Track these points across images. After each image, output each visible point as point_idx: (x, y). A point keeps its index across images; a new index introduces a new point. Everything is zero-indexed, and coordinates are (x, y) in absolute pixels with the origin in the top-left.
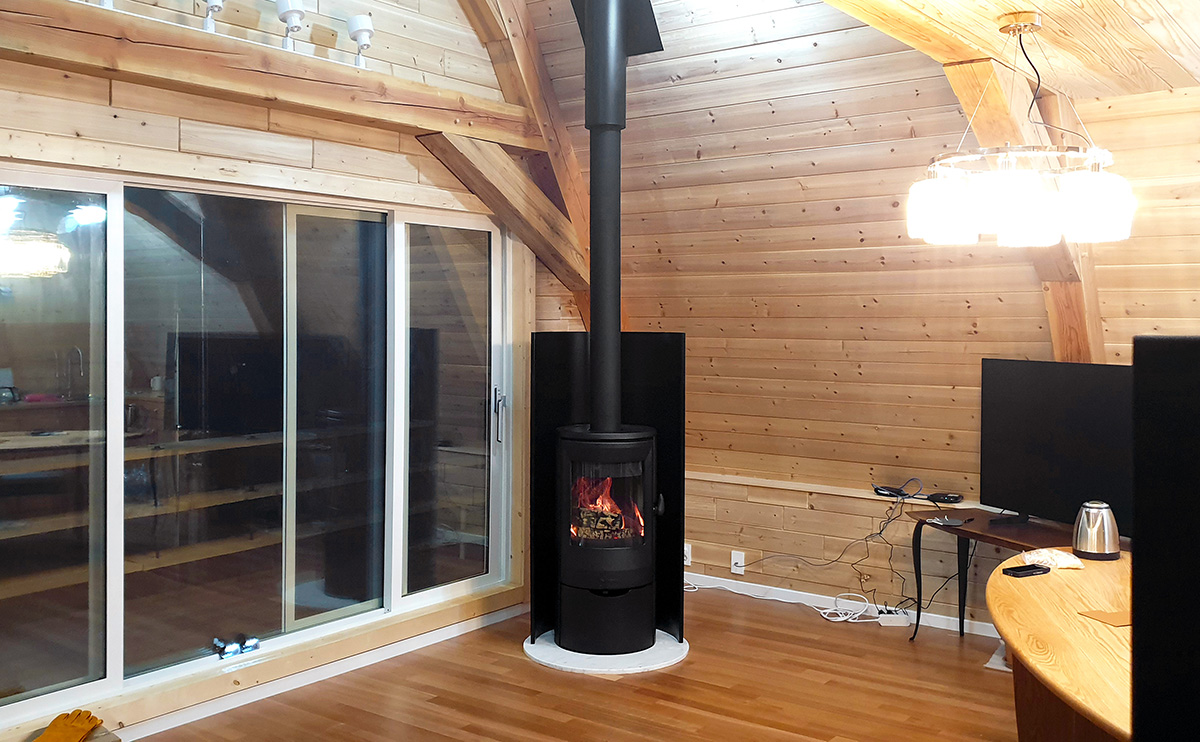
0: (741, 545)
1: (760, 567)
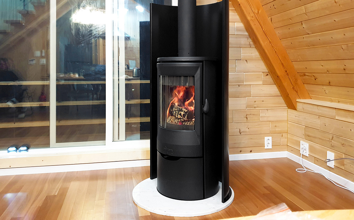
0: (332, 148)
1: (342, 165)
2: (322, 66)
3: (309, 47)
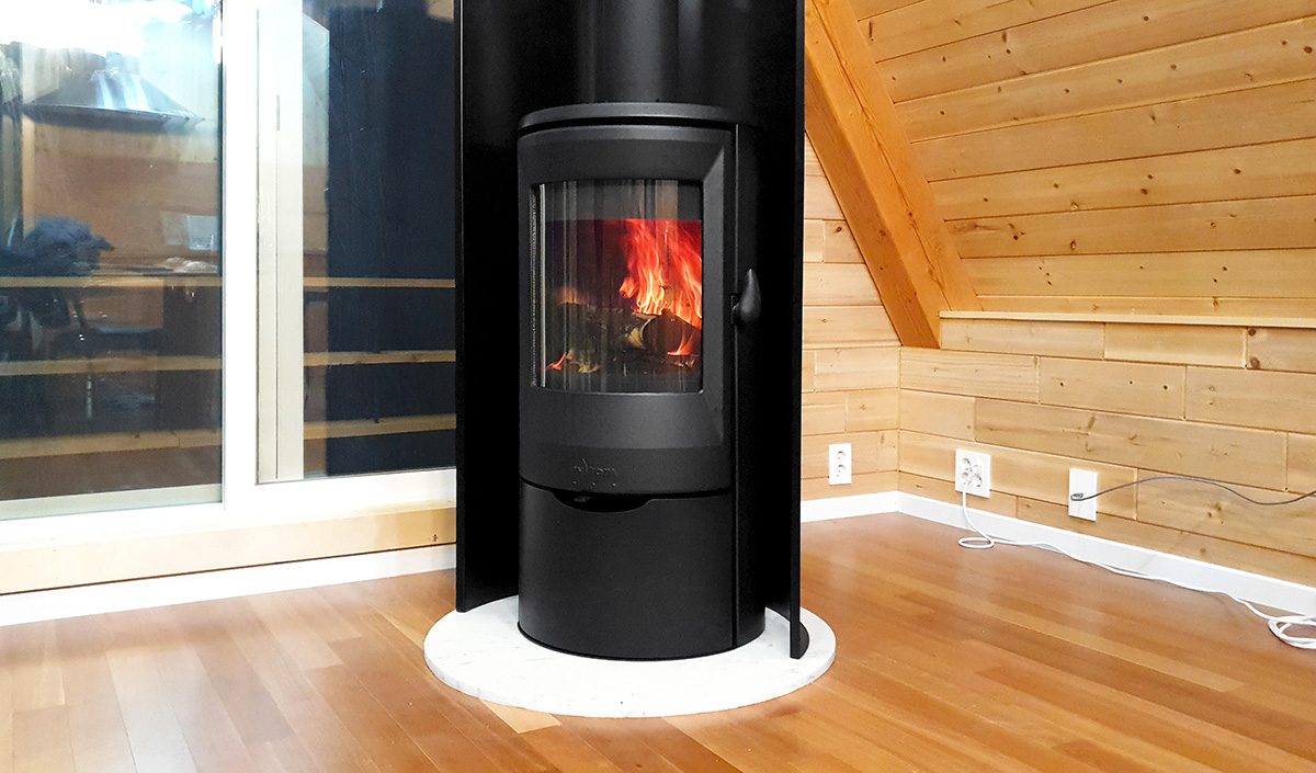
0: (1089, 455)
1: (1129, 506)
2: (1056, 186)
3: (1016, 122)
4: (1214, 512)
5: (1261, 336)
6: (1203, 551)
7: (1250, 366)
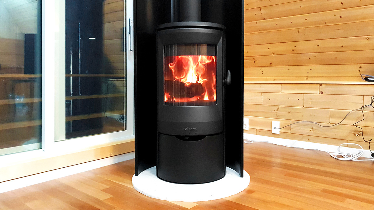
0: (277, 117)
1: (289, 130)
2: (269, 49)
3: (260, 32)
4: (311, 130)
5: (323, 86)
6: (309, 139)
7: (320, 93)
